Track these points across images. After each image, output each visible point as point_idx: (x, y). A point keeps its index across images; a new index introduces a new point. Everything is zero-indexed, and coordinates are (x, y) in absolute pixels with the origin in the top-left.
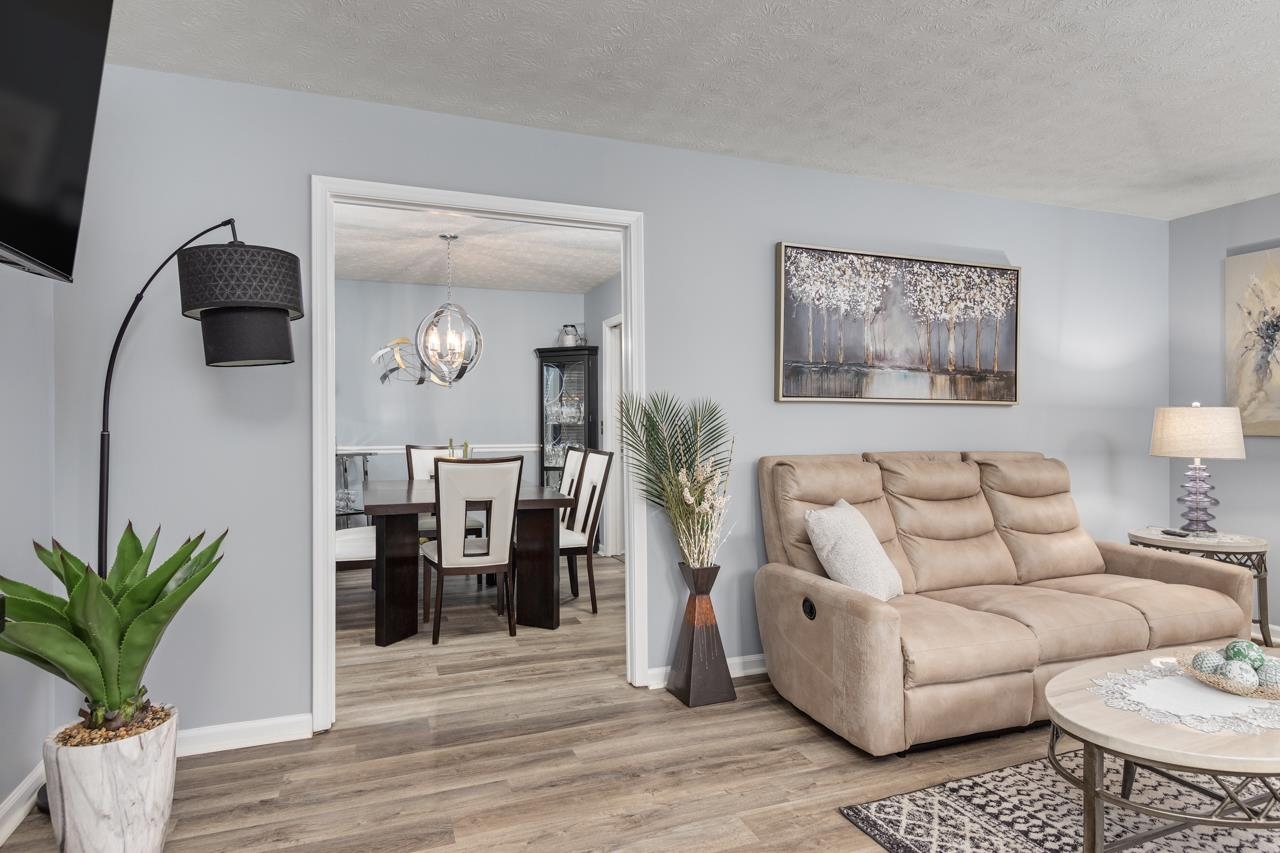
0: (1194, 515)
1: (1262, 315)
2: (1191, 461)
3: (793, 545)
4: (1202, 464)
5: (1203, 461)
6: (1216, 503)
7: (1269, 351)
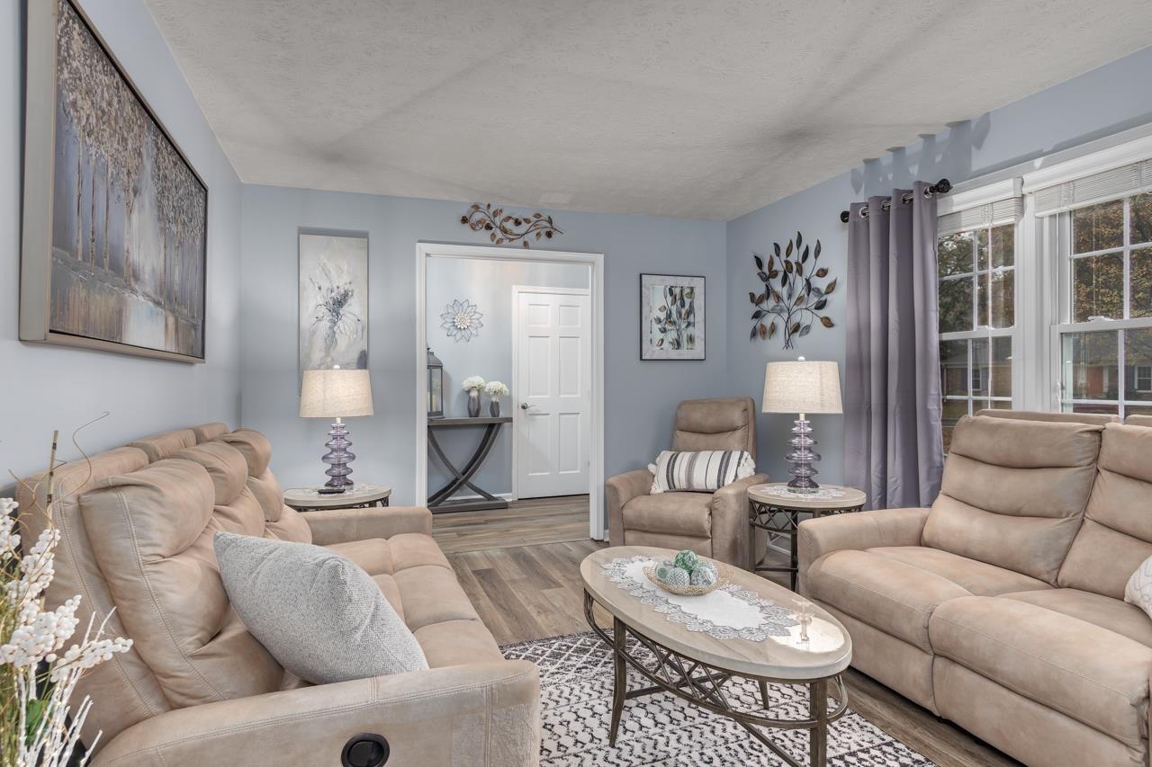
0: (336, 471)
1: (330, 292)
2: (333, 419)
3: (194, 657)
4: (342, 423)
5: (343, 419)
6: (353, 457)
7: (335, 323)
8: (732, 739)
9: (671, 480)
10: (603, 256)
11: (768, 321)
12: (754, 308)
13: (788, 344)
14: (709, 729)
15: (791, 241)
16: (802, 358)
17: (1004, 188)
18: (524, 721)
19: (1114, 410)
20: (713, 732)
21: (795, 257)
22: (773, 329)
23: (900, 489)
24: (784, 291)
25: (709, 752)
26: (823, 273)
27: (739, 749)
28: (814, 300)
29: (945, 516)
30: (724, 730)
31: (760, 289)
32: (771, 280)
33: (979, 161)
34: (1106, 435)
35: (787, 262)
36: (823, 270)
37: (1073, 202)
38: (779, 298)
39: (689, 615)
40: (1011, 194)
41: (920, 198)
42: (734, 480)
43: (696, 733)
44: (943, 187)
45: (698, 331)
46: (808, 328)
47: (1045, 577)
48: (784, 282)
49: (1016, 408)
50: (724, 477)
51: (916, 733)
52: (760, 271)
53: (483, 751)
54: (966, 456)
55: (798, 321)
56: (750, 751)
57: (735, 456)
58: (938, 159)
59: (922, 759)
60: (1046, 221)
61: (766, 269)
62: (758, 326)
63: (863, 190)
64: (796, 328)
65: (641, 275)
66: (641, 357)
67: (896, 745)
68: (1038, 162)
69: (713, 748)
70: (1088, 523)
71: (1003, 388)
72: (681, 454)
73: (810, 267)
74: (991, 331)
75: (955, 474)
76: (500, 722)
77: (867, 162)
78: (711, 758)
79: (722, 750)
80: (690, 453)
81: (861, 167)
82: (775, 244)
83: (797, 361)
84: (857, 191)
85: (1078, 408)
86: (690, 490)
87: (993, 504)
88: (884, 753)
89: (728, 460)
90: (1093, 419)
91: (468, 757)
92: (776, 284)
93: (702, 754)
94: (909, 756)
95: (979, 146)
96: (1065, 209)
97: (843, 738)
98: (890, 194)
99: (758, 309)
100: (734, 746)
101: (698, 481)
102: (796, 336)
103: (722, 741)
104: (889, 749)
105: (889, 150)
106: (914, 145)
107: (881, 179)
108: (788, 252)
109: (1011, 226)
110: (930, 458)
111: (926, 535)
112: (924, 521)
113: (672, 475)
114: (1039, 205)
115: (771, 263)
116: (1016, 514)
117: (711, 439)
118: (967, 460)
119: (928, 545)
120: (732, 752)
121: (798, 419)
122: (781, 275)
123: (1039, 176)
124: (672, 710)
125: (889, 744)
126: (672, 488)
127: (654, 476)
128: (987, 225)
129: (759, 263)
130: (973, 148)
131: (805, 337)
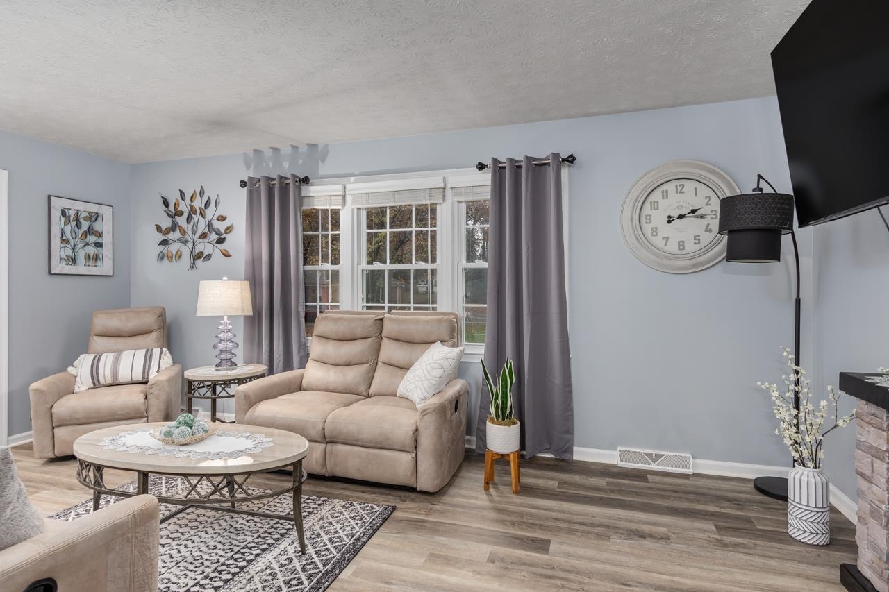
8: (222, 532)
9: (95, 378)
10: (6, 172)
11: (173, 248)
12: (161, 237)
13: (193, 266)
14: (203, 533)
15: (195, 192)
16: (225, 278)
17: (336, 189)
18: (155, 532)
19: (383, 308)
20: (207, 533)
21: (198, 203)
22: (179, 256)
23: (282, 361)
24: (188, 228)
25: (212, 543)
26: (222, 219)
27: (230, 534)
28: (214, 237)
29: (313, 373)
30: (214, 529)
31: (166, 223)
32: (176, 217)
33: (323, 170)
34: (385, 320)
35: (192, 207)
36: (222, 216)
37: (368, 203)
38: (183, 232)
39: (205, 453)
40: (341, 193)
41: (294, 184)
42: (158, 371)
43: (195, 538)
44: (306, 180)
45: (107, 251)
46: (209, 257)
47: (364, 393)
48: (189, 220)
49: (341, 309)
50: (149, 369)
51: (318, 489)
52: (165, 209)
53: (129, 561)
54: (322, 337)
55: (201, 250)
56: (237, 532)
57: (157, 351)
58: (300, 162)
59: (326, 499)
60: (356, 210)
61: (171, 208)
62: (165, 251)
63: (252, 168)
64: (200, 255)
65: (49, 197)
66: (50, 273)
67: (311, 498)
68: (352, 179)
69: (213, 541)
70: (379, 364)
71: (335, 299)
72: (104, 356)
73: (210, 212)
74: (328, 267)
75: (316, 347)
76: (140, 536)
77: (256, 151)
78: (215, 546)
79: (219, 539)
80: (113, 354)
81: (251, 154)
82: (180, 191)
83: (222, 280)
84: (248, 167)
85: (368, 308)
86: (116, 384)
87: (338, 361)
88: (308, 503)
89: (151, 356)
90: (378, 313)
91: (119, 569)
92: (181, 221)
93: (208, 546)
94: (320, 500)
95: (323, 161)
96: (365, 206)
97: (285, 505)
98: (276, 177)
99: (164, 238)
100: (226, 534)
101: (124, 375)
102: (199, 262)
103: (216, 535)
104: (310, 501)
105: (271, 148)
106: (286, 150)
107: (264, 165)
108: (192, 199)
109: (339, 210)
110: (299, 340)
111: (304, 384)
112: (302, 376)
113: (97, 374)
114: (354, 202)
115: (176, 205)
116: (348, 365)
117: (131, 341)
118: (323, 339)
119: (305, 390)
120: (226, 537)
121: (223, 320)
122: (186, 215)
123: (354, 187)
124: (169, 534)
125: (309, 499)
126: (96, 384)
127: (76, 377)
128: (328, 207)
129: (166, 203)
130: (320, 162)
131: (207, 263)
